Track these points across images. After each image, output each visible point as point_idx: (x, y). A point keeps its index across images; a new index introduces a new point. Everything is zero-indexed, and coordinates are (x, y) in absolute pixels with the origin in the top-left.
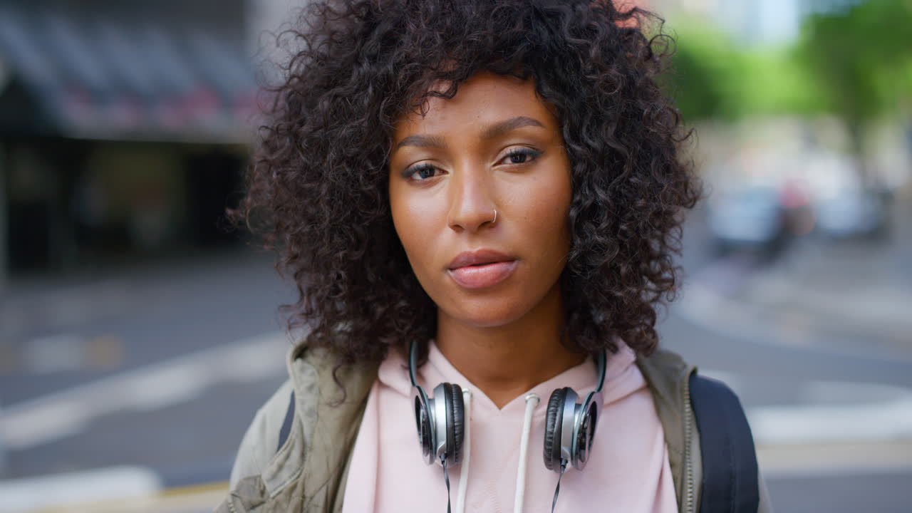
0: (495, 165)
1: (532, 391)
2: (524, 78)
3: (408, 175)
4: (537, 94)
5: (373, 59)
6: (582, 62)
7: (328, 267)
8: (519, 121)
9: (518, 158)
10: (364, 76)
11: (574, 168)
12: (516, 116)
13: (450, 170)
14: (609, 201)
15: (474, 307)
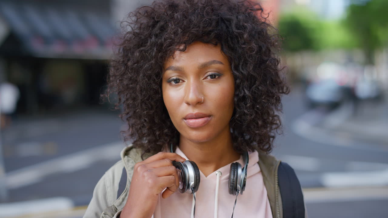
0: (203, 79)
1: (218, 170)
2: (216, 45)
3: (169, 82)
4: (222, 51)
5: (156, 36)
6: (240, 39)
7: (140, 118)
8: (214, 62)
9: (213, 76)
10: (153, 43)
11: (236, 81)
12: (212, 60)
13: (186, 81)
14: (250, 96)
15: (194, 134)
